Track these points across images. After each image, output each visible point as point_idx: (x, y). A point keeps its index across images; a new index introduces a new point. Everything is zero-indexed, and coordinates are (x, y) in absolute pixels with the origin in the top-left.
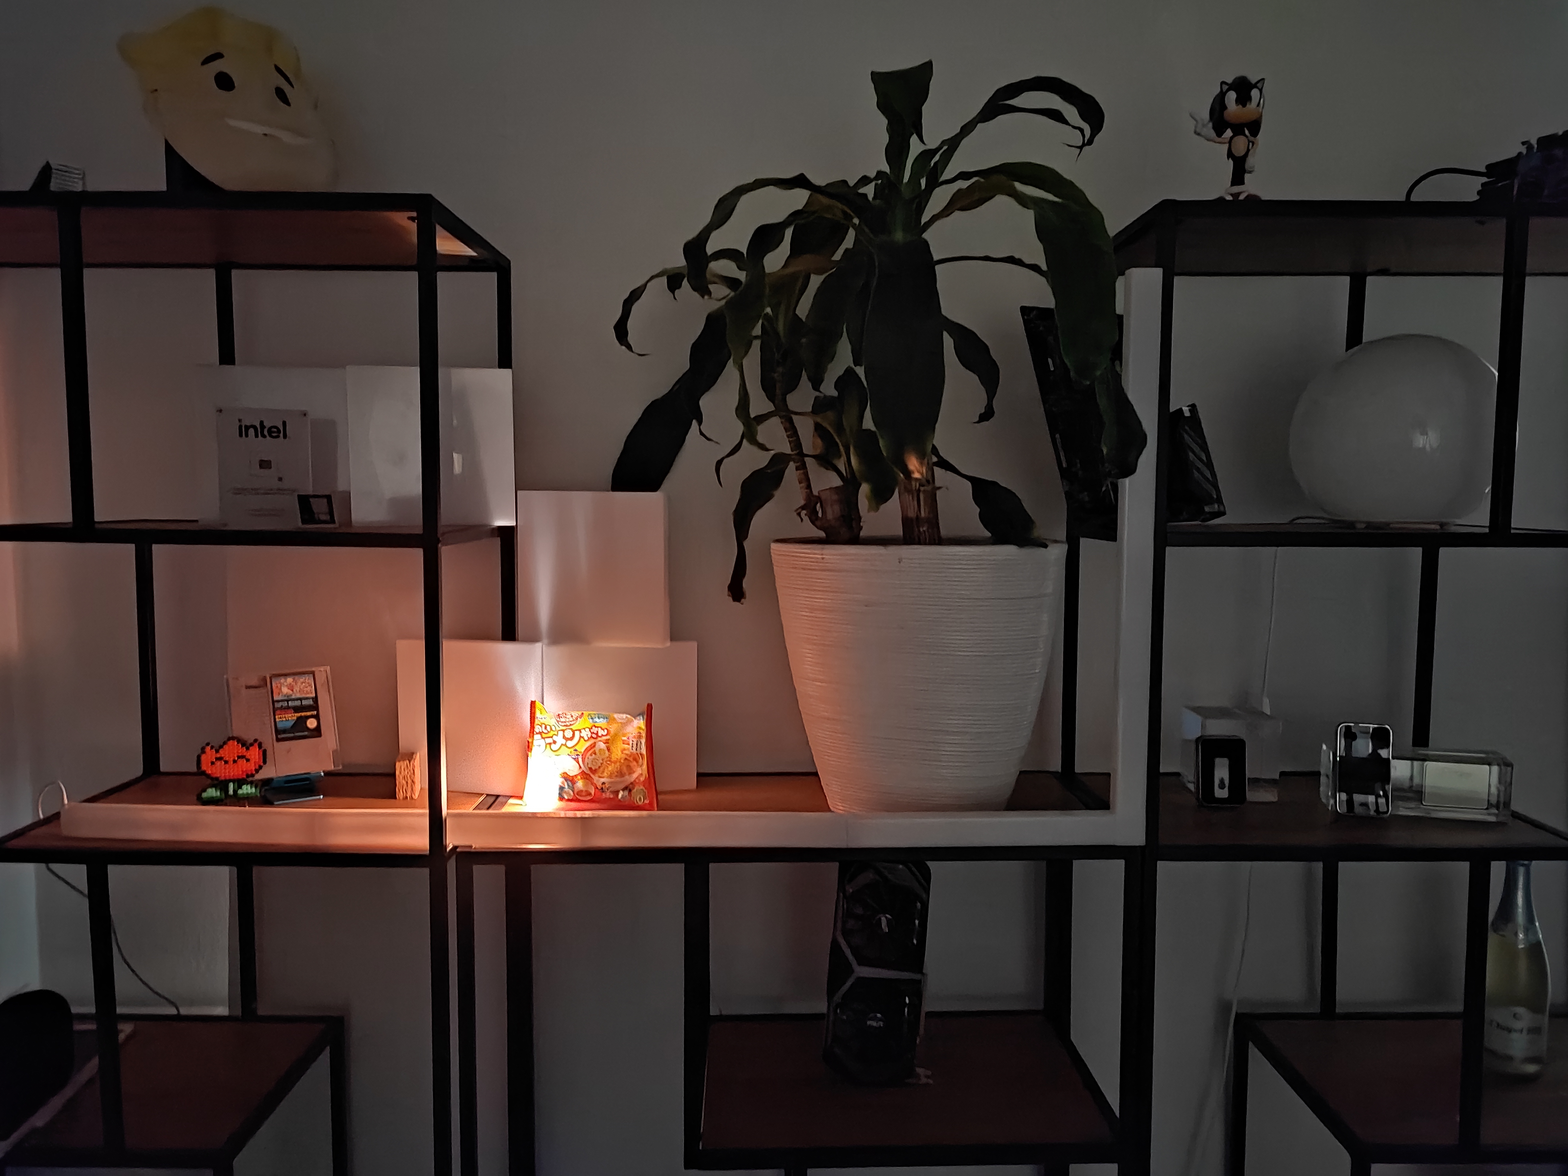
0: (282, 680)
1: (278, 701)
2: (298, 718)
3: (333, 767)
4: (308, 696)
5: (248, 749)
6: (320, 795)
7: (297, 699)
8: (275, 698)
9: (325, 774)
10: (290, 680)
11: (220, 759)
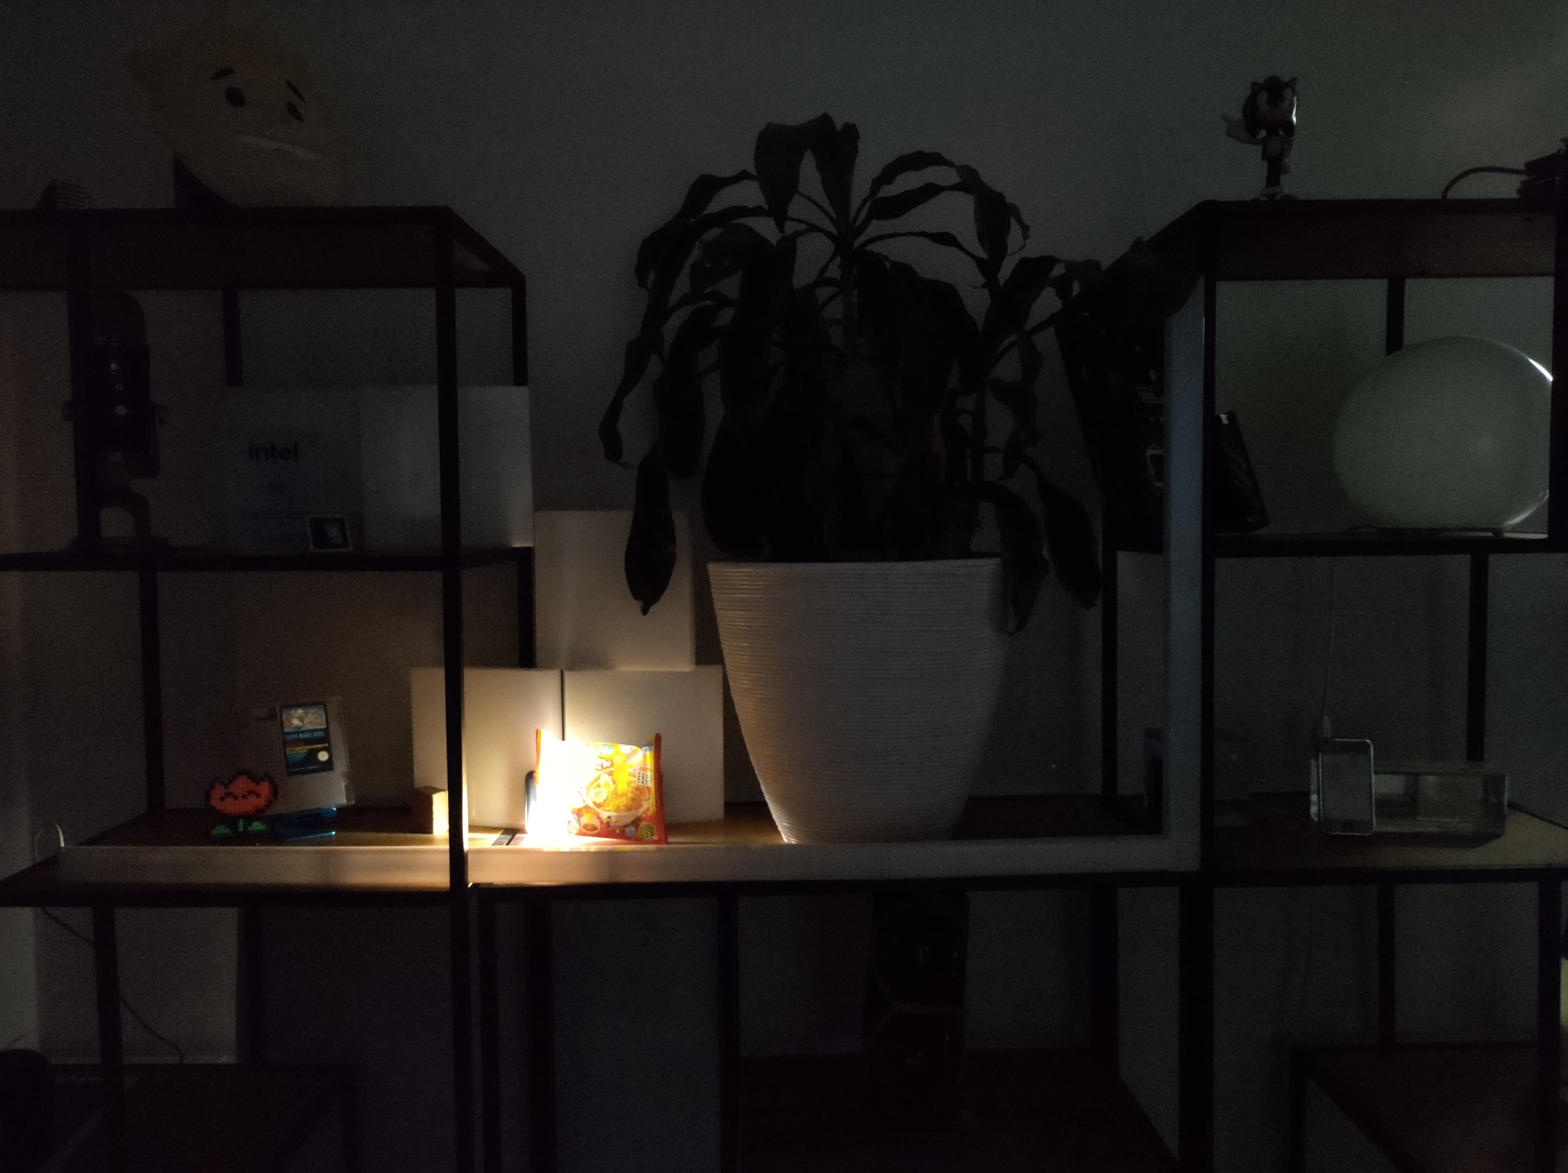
0: (293, 712)
1: (288, 733)
2: (311, 751)
3: (346, 801)
4: (319, 727)
5: (258, 784)
6: (331, 831)
7: (308, 731)
8: (286, 730)
9: (338, 809)
10: (300, 711)
11: (229, 794)
